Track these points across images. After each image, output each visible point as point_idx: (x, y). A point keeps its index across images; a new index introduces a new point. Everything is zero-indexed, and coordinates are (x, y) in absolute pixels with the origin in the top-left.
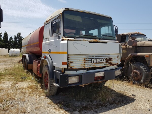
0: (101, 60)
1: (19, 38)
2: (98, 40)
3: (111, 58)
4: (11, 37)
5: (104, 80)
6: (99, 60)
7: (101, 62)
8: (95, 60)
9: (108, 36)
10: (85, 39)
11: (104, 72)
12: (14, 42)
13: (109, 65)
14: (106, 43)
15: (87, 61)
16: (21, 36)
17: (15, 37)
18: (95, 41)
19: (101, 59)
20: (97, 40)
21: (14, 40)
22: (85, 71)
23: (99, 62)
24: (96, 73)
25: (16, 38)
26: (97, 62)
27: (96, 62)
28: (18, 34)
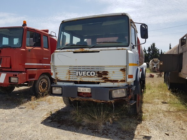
0: (89, 74)
1: (153, 49)
2: (85, 49)
3: (107, 72)
4: (145, 50)
5: (91, 98)
6: (86, 73)
7: (89, 75)
8: (81, 73)
9: (103, 42)
10: (69, 50)
11: (90, 89)
12: (147, 55)
13: (103, 81)
14: (99, 52)
15: (71, 74)
16: (155, 47)
17: (149, 48)
18: (81, 50)
19: (89, 72)
20: (83, 49)
21: (147, 52)
22: (72, 84)
23: (86, 75)
24: (78, 88)
25: (149, 50)
26: (84, 75)
27: (82, 75)
28: (151, 45)
